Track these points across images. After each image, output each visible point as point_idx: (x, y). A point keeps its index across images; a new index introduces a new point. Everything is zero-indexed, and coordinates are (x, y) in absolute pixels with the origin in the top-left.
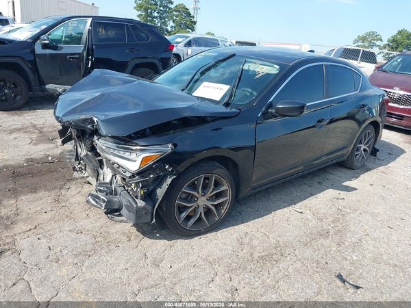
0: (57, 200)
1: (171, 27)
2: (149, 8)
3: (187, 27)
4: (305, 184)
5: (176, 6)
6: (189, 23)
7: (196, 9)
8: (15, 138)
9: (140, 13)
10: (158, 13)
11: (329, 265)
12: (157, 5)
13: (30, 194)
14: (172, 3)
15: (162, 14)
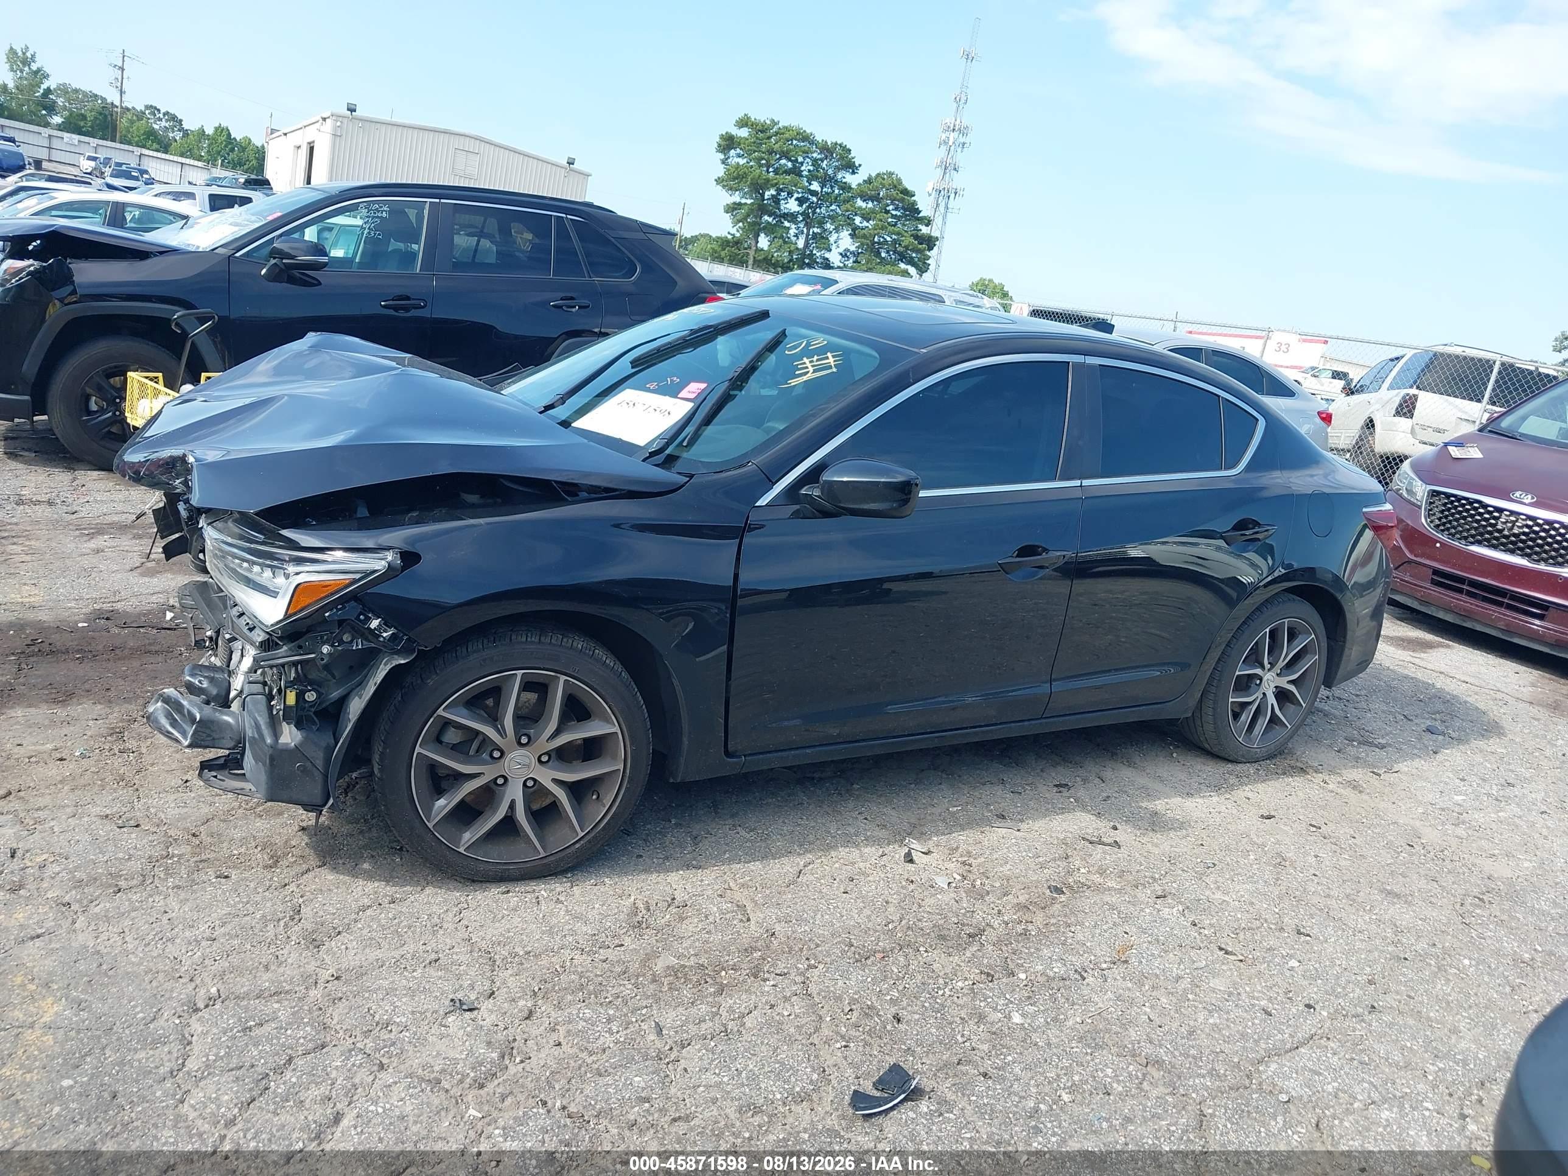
0: (118, 734)
1: (844, 255)
2: (767, 184)
3: (902, 257)
4: (1003, 782)
5: (869, 181)
6: (908, 240)
7: (944, 194)
8: (98, 551)
9: (736, 198)
10: (801, 201)
11: (902, 1027)
12: (799, 174)
13: (44, 706)
14: (852, 168)
15: (813, 207)
